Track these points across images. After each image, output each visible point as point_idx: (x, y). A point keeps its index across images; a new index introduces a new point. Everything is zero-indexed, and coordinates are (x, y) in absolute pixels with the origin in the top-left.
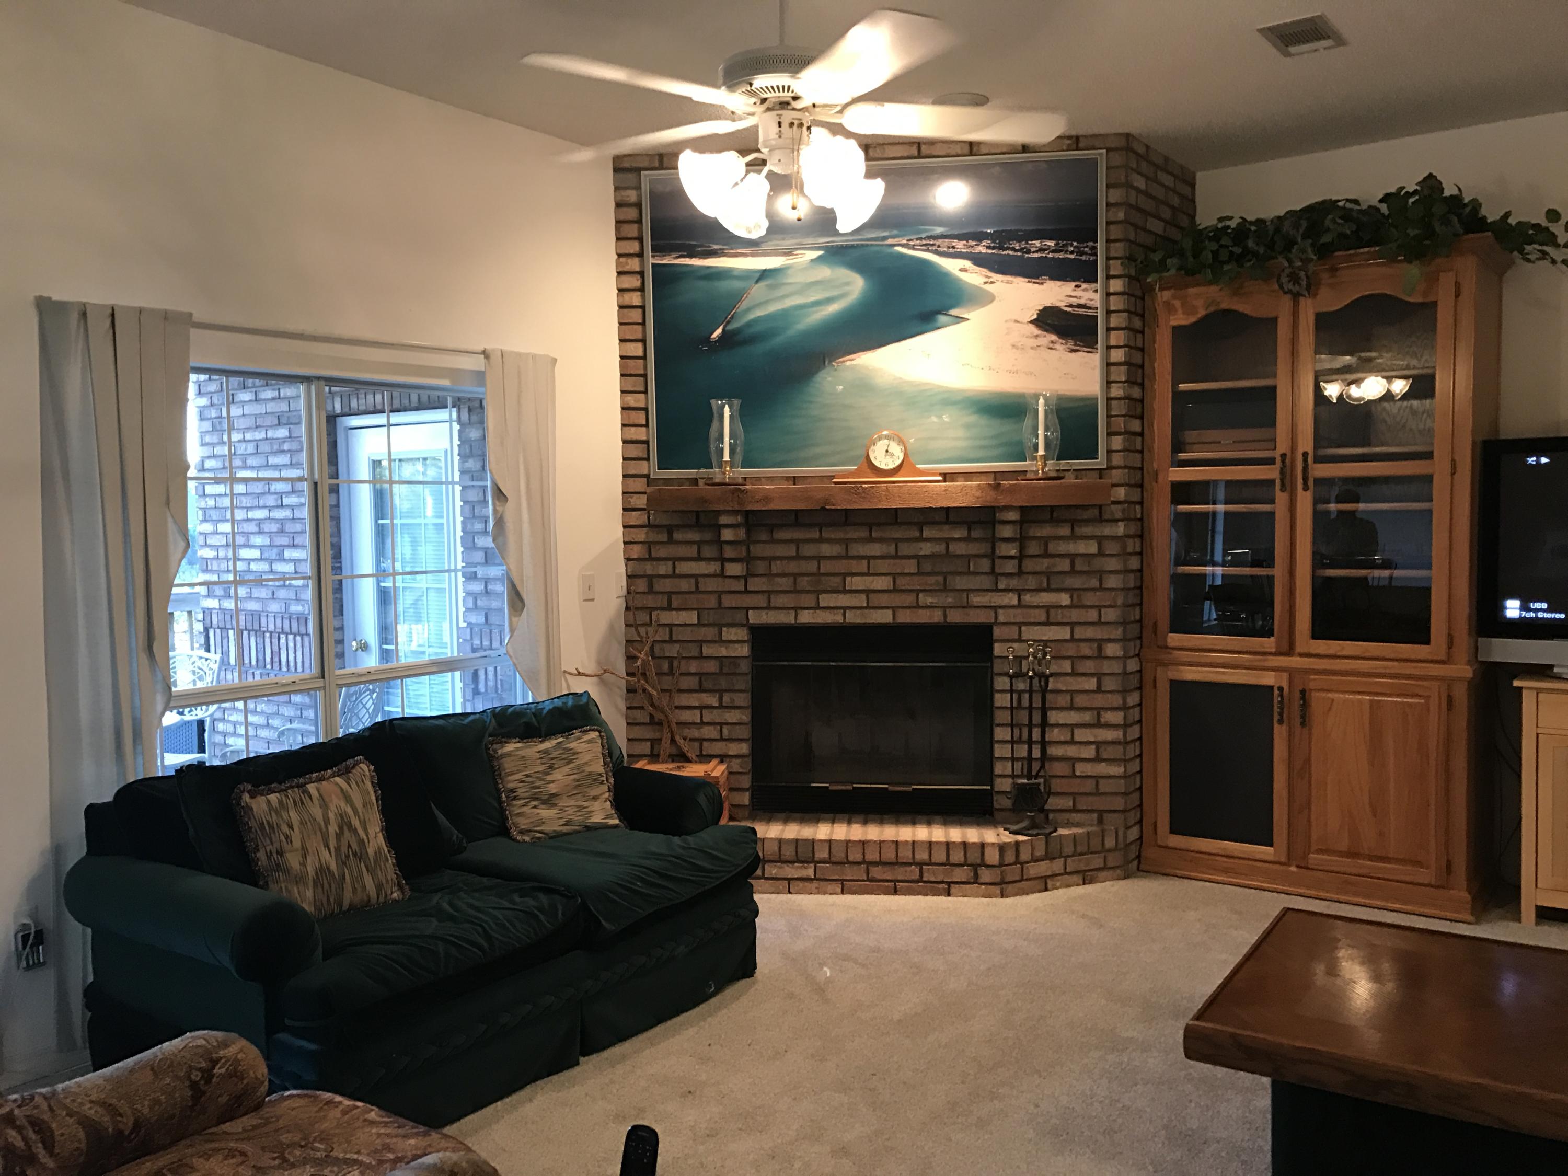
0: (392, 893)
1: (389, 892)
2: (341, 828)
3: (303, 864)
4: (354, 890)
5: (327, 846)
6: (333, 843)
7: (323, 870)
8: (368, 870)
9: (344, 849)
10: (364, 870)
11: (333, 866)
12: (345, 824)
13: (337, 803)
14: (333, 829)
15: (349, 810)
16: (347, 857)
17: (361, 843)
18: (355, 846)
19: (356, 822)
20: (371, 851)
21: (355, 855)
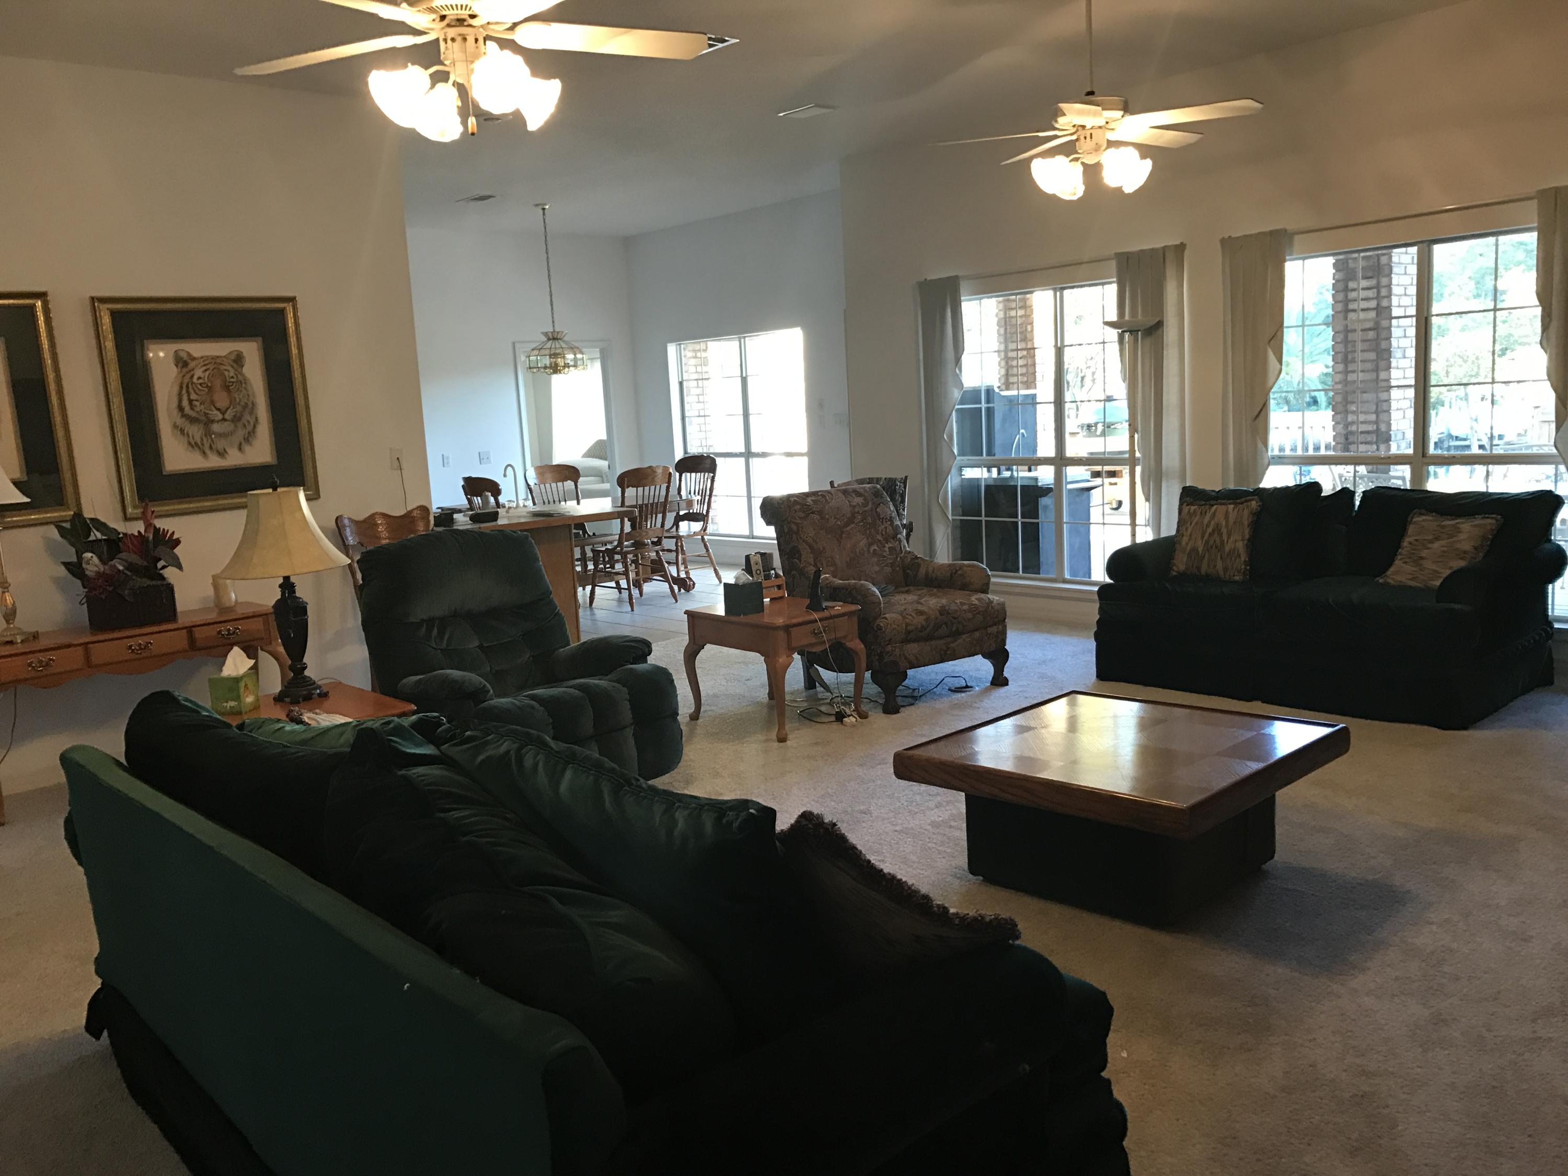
0: (1234, 576)
1: (1232, 575)
2: (1213, 531)
3: (1187, 544)
4: (1209, 566)
5: (1203, 537)
6: (1206, 537)
7: (1194, 550)
8: (1221, 558)
9: (1211, 542)
10: (1219, 558)
11: (1200, 549)
12: (1218, 529)
13: (1220, 517)
14: (1210, 530)
15: (1224, 523)
16: (1212, 547)
17: (1222, 542)
18: (1218, 542)
19: (1224, 530)
20: (1227, 549)
21: (1216, 547)
